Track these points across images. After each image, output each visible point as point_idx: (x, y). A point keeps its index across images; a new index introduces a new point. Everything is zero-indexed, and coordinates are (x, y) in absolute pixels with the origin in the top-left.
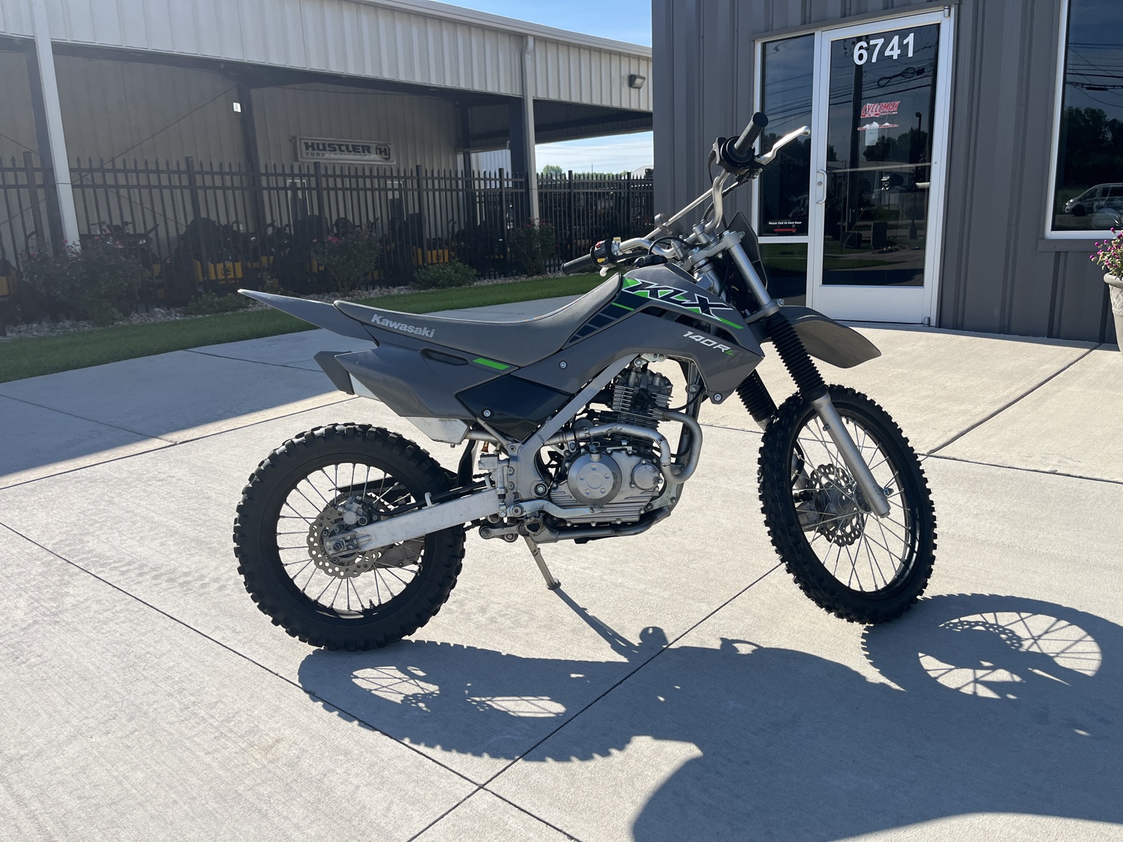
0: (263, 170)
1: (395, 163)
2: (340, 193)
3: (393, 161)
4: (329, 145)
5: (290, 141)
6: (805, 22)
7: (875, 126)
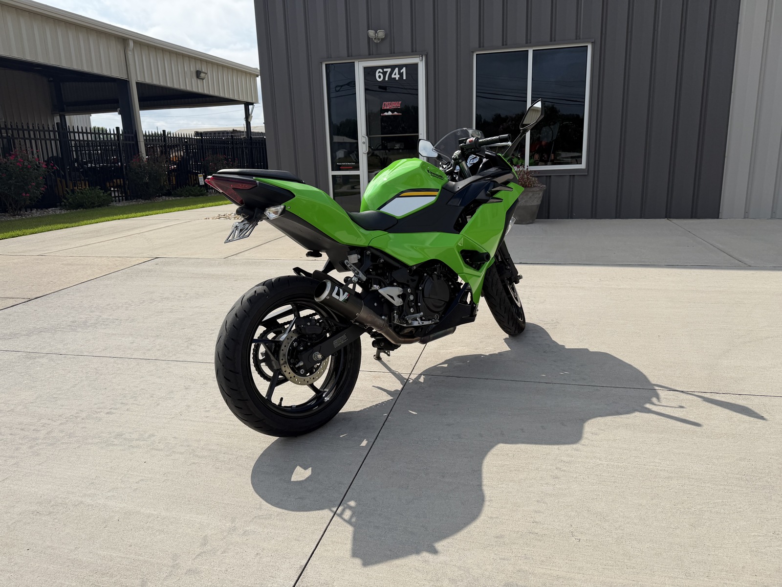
6: (349, 56)
7: (390, 113)
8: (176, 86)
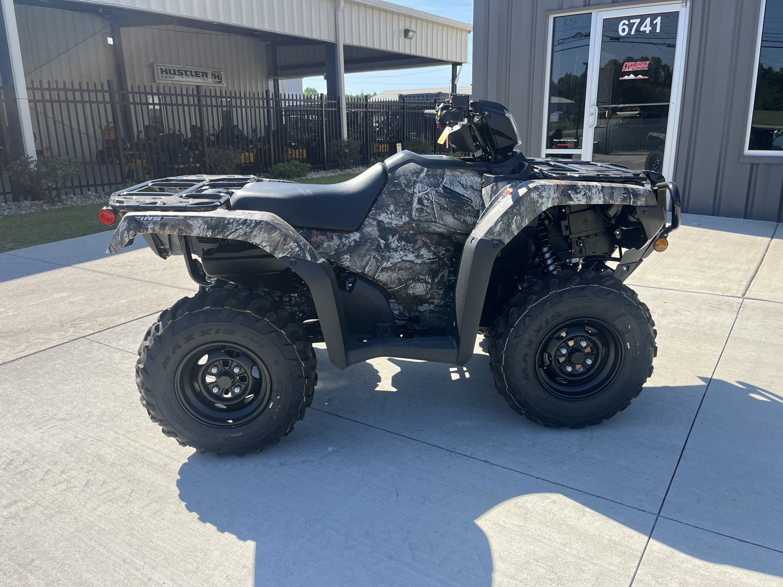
0: (130, 89)
1: (225, 85)
2: (186, 108)
3: (224, 84)
4: (178, 71)
5: (149, 66)
6: (587, 5)
7: (632, 77)
8: (383, 48)
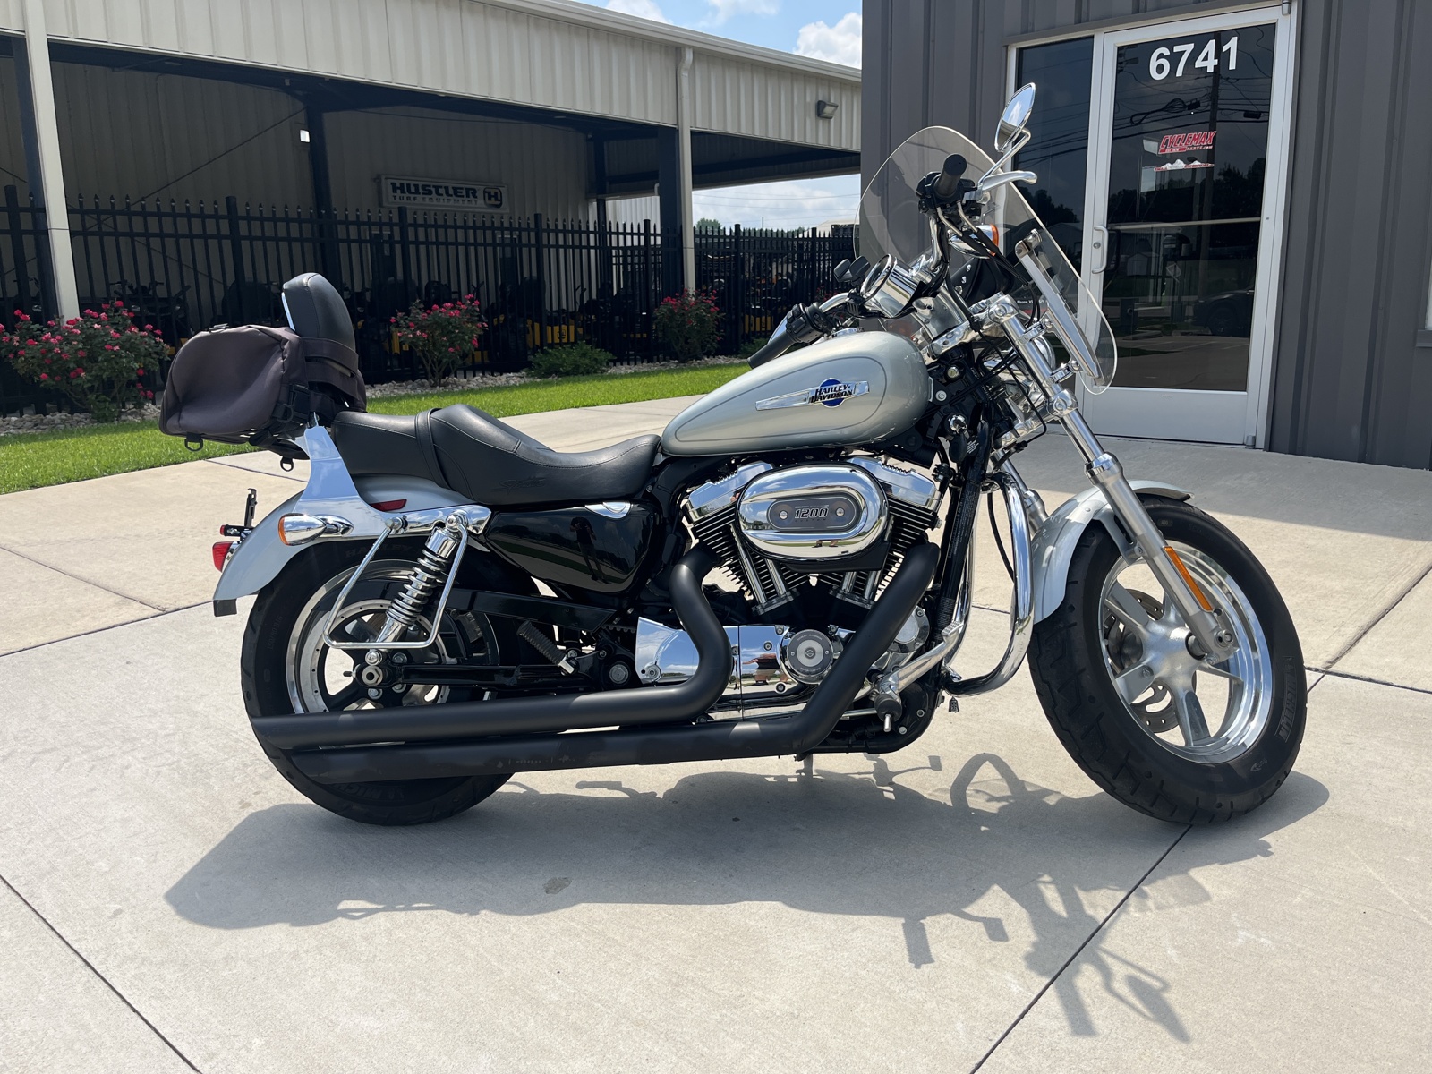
0: (340, 217)
1: (508, 211)
3: (506, 209)
4: (424, 187)
5: (373, 180)
6: (1080, 21)
7: (1180, 164)
8: (772, 135)
